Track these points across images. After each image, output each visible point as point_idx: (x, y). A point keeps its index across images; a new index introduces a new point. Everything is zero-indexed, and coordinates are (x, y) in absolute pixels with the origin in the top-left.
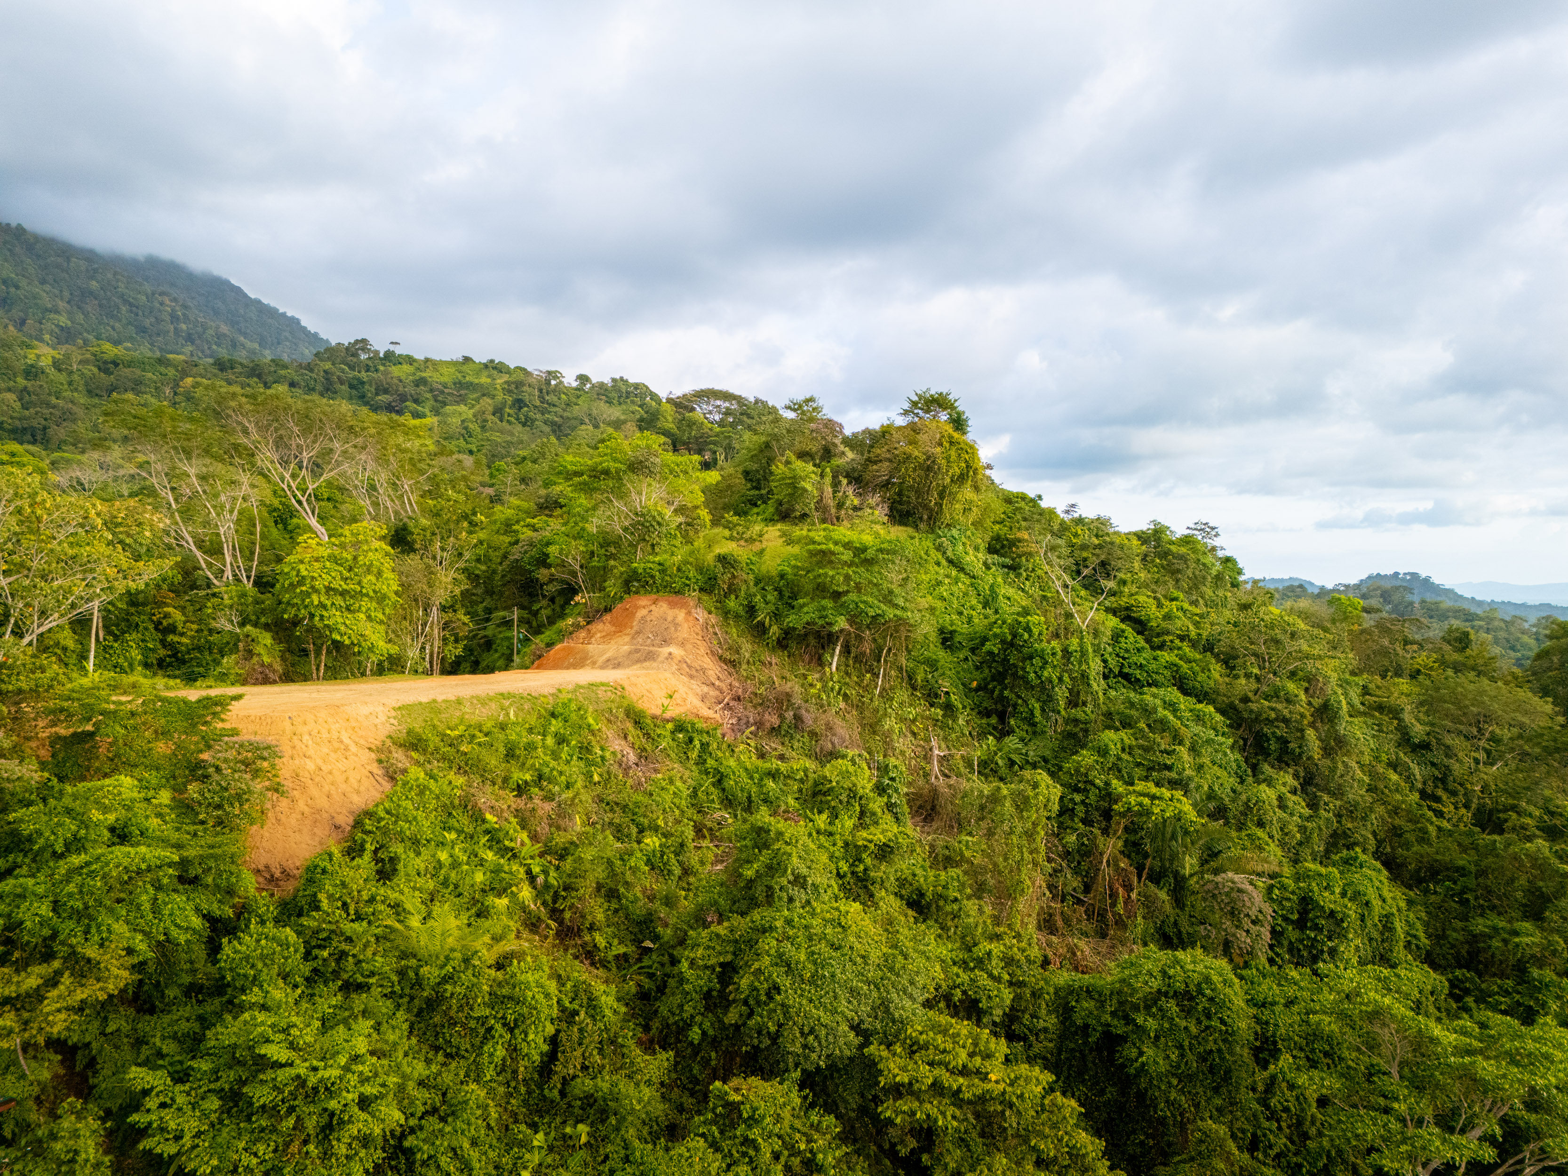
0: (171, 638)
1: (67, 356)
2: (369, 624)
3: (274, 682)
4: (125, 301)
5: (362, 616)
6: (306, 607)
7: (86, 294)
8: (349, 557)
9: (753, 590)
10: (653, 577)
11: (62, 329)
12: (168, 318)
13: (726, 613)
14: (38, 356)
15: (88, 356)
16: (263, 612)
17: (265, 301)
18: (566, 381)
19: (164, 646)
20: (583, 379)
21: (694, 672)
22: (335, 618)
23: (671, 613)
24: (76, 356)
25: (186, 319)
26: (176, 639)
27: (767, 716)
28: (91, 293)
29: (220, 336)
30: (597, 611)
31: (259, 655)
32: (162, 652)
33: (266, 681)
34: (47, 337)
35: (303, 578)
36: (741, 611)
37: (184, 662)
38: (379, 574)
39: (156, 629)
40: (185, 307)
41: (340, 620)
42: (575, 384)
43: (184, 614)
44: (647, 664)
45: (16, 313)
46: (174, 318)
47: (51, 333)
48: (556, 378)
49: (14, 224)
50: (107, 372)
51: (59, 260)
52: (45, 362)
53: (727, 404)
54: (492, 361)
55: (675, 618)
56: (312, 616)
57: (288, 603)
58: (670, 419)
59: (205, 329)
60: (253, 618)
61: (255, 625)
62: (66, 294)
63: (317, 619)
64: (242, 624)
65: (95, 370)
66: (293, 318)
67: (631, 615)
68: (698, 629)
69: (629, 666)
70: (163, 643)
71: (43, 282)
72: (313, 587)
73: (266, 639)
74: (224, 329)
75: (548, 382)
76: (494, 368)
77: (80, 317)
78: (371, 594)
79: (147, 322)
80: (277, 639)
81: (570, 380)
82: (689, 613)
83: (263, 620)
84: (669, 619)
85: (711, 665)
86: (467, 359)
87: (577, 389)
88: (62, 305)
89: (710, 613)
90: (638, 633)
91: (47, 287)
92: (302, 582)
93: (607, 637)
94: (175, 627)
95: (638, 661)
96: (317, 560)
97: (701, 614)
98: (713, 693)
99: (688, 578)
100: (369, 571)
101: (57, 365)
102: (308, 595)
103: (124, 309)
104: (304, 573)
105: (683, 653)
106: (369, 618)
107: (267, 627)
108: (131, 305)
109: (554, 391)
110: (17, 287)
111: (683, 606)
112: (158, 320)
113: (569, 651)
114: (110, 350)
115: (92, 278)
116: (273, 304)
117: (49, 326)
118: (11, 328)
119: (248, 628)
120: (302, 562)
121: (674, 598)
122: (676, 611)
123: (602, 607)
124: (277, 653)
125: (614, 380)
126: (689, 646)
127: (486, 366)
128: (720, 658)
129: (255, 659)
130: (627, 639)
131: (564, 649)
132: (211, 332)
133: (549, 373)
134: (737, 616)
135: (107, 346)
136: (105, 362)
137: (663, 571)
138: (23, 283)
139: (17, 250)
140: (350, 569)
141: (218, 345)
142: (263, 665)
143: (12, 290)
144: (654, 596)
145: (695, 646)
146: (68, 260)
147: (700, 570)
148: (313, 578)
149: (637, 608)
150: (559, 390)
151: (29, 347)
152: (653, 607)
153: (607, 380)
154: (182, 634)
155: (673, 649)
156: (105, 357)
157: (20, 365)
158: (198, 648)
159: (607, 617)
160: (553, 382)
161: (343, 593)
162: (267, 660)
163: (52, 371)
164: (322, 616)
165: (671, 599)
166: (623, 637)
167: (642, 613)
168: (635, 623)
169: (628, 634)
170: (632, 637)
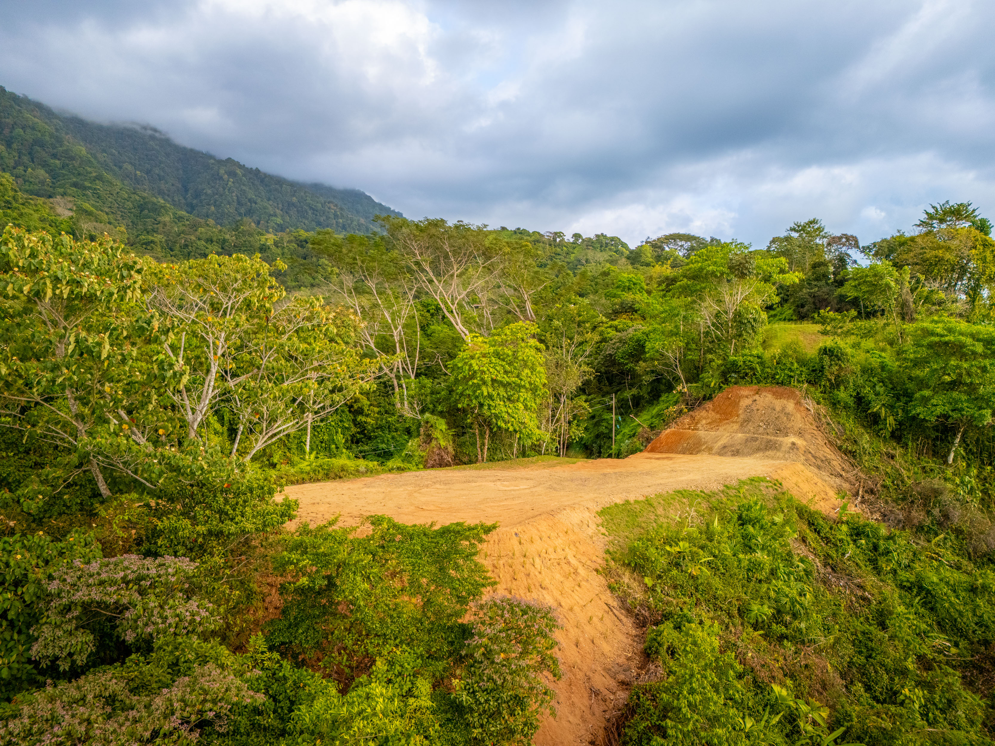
0: (360, 418)
1: (282, 239)
2: (526, 413)
3: (448, 465)
4: (311, 208)
5: (521, 406)
6: (477, 397)
7: (291, 205)
8: (510, 353)
9: (861, 381)
10: (752, 369)
11: (278, 225)
12: (332, 216)
13: (834, 404)
14: (266, 239)
15: (292, 238)
16: (438, 401)
17: (383, 204)
18: (566, 238)
19: (355, 425)
20: (577, 236)
21: (819, 463)
22: (500, 407)
23: (778, 404)
24: (286, 238)
25: (342, 216)
26: (364, 419)
27: (914, 513)
28: (293, 204)
29: (360, 225)
30: (696, 399)
31: (437, 439)
32: (354, 430)
33: (441, 464)
34: (271, 230)
35: (475, 372)
36: (851, 402)
37: (370, 438)
38: (533, 370)
39: (350, 411)
40: (342, 209)
41: (504, 409)
42: (572, 240)
43: (368, 399)
44: (770, 453)
45: (255, 218)
46: (336, 216)
47: (273, 228)
48: (559, 237)
49: (254, 168)
50: (302, 246)
51: (277, 186)
52: (270, 243)
53: (689, 244)
54: (519, 229)
55: (783, 409)
56: (481, 405)
57: (462, 394)
58: (649, 255)
59: (352, 222)
60: (431, 406)
61: (432, 413)
62: (280, 206)
63: (486, 408)
64: (422, 412)
65: (296, 246)
66: (398, 213)
67: (735, 404)
68: (810, 419)
69: (749, 454)
70: (354, 421)
71: (269, 199)
72: (482, 380)
73: (442, 424)
74: (362, 221)
75: (555, 240)
76: (521, 233)
77: (287, 219)
78: (527, 386)
79: (322, 219)
80: (450, 425)
81: (568, 237)
82: (798, 403)
83: (440, 408)
84: (778, 408)
85: (833, 457)
86: (503, 229)
87: (573, 243)
88: (278, 212)
89: (818, 403)
90: (747, 421)
91: (271, 202)
92: (473, 377)
93: (714, 424)
94: (363, 410)
95: (758, 450)
96: (484, 356)
97: (811, 405)
98: (846, 486)
99: (791, 370)
100: (526, 366)
101: (276, 244)
102: (478, 387)
103: (310, 212)
104: (476, 368)
105: (805, 443)
106: (526, 408)
107: (441, 414)
108: (313, 210)
109: (559, 245)
110: (256, 203)
111: (791, 396)
112: (328, 218)
113: (680, 437)
114: (304, 234)
115: (294, 195)
116: (387, 206)
117: (272, 224)
118: (253, 224)
119: (427, 415)
120: (472, 357)
121: (776, 388)
122: (784, 401)
123: (701, 395)
124: (450, 437)
125: (597, 236)
126: (808, 436)
127: (515, 232)
128: (840, 448)
129: (434, 443)
130: (736, 427)
131: (674, 433)
132: (355, 223)
133: (556, 233)
134: (846, 407)
135: (302, 232)
136: (301, 241)
137: (762, 364)
138: (259, 200)
139: (256, 182)
140: (510, 364)
141: (359, 230)
142: (440, 448)
143: (253, 205)
144: (755, 387)
145: (813, 436)
146: (281, 187)
147: (802, 362)
148: (483, 372)
149: (740, 397)
150: (561, 245)
151: (262, 234)
152: (757, 397)
153: (592, 236)
154: (367, 416)
155: (792, 439)
156: (301, 238)
157: (257, 245)
158: (380, 427)
159: (709, 405)
160: (558, 240)
161: (505, 385)
162: (443, 443)
163: (273, 248)
164: (489, 405)
165: (774, 389)
166: (732, 425)
167: (745, 402)
168: (740, 412)
169: (736, 422)
170: (742, 425)
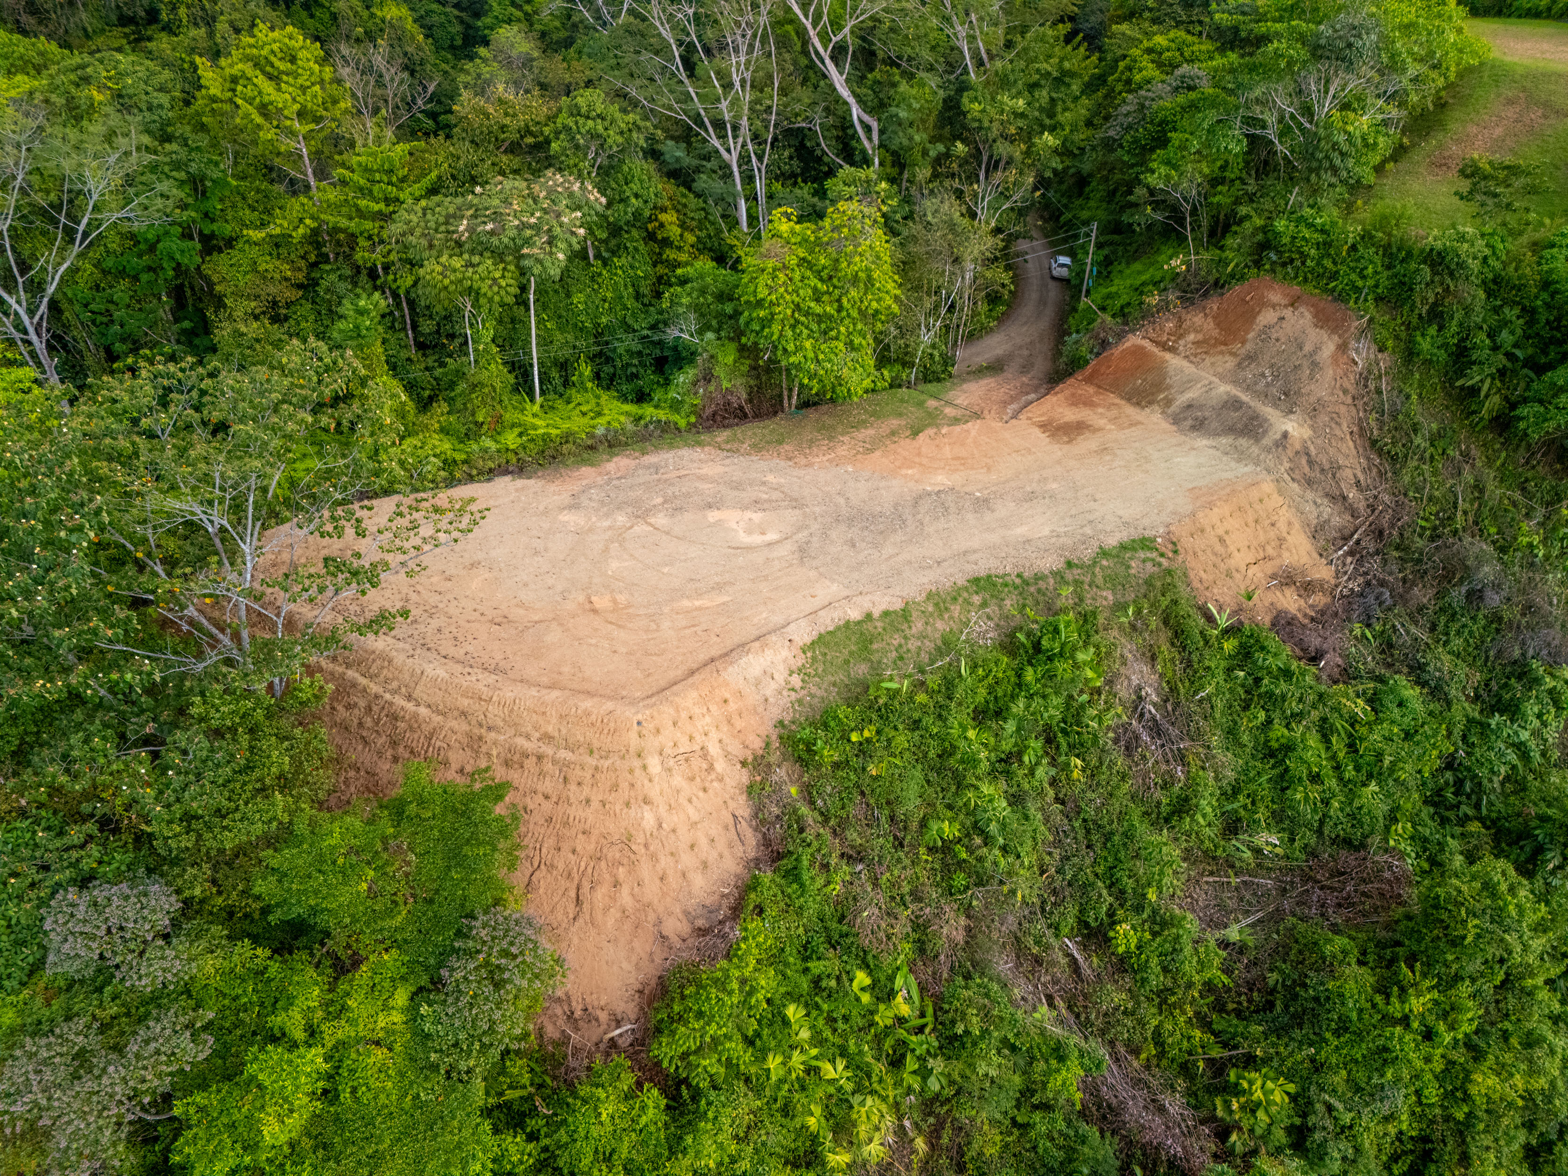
21: (1314, 474)
23: (1313, 336)
30: (1202, 288)
31: (718, 378)
44: (1242, 442)
55: (1317, 349)
56: (775, 348)
61: (718, 332)
67: (1250, 316)
68: (1350, 382)
73: (728, 355)
82: (1343, 348)
84: (1308, 348)
89: (1382, 350)
90: (1251, 358)
93: (1203, 349)
97: (1365, 351)
98: (1339, 520)
102: (767, 321)
105: (1307, 433)
111: (1339, 327)
113: (1140, 363)
119: (709, 335)
121: (1327, 306)
122: (1324, 334)
123: (1211, 280)
126: (1323, 418)
129: (713, 384)
130: (1230, 363)
131: (1134, 353)
134: (1430, 365)
137: (1324, 248)
142: (722, 392)
144: (1295, 291)
145: (1336, 417)
149: (1263, 304)
152: (1288, 313)
155: (1291, 423)
159: (1213, 303)
162: (727, 385)
165: (1322, 304)
166: (1227, 358)
167: (1267, 317)
168: (1251, 335)
169: (1234, 354)
170: (1239, 365)
